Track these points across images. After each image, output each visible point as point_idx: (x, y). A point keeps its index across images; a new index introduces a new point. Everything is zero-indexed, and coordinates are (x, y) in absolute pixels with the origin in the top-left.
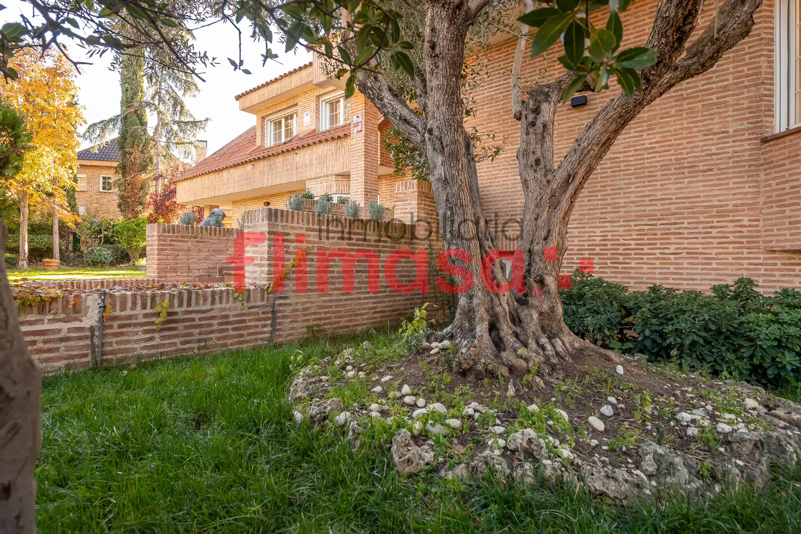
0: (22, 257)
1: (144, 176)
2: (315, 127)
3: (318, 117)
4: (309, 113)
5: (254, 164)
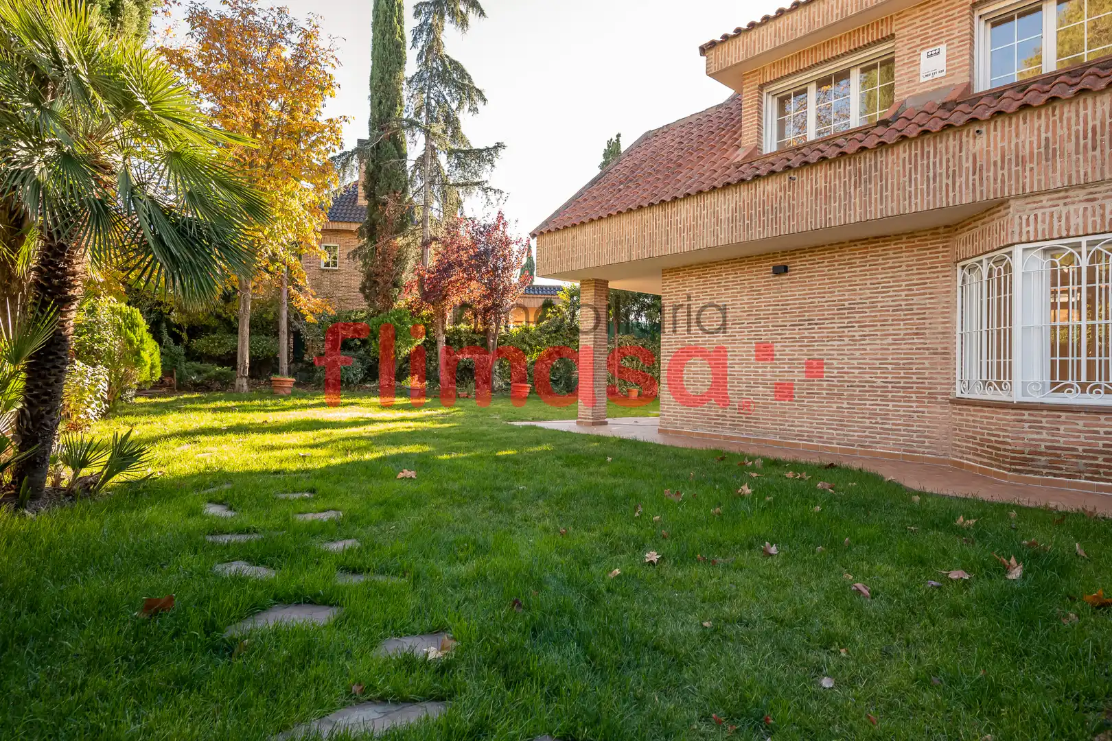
0: (240, 371)
1: (400, 241)
2: (967, 80)
3: (972, 56)
4: (943, 48)
5: (792, 175)
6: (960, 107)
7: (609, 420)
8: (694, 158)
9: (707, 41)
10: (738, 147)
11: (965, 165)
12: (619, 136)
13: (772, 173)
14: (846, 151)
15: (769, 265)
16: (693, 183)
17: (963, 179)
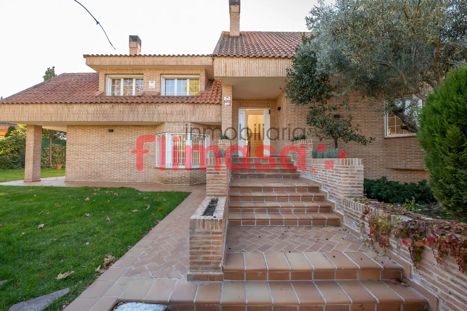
2: (159, 91)
3: (160, 86)
4: (154, 82)
5: (113, 105)
6: (156, 98)
7: (41, 179)
8: (81, 89)
9: (86, 54)
10: (98, 90)
11: (156, 112)
12: (54, 67)
13: (106, 102)
14: (128, 102)
15: (107, 129)
16: (79, 99)
17: (156, 116)
